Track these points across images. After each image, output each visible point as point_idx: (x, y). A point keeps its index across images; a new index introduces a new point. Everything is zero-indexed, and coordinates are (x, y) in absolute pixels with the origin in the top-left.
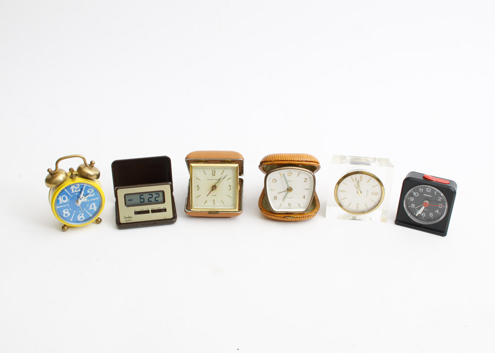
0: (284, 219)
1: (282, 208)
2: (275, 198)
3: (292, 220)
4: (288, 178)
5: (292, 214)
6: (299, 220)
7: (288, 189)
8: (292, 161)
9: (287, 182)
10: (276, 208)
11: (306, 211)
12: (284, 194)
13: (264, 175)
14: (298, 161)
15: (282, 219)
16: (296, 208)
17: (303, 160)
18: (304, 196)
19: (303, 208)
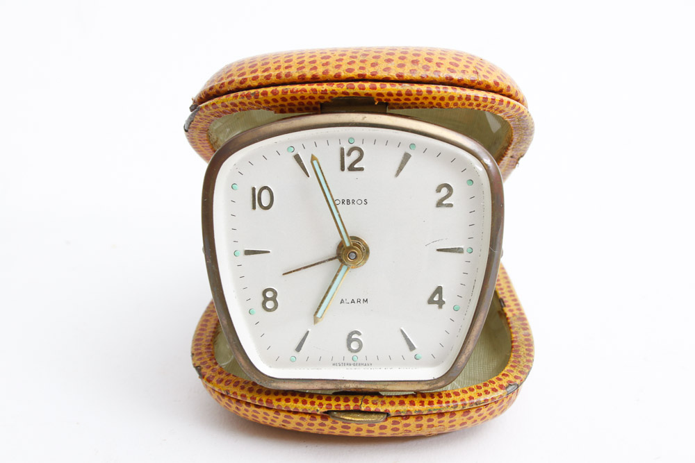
0: (328, 427)
1: (307, 362)
2: (269, 299)
3: (377, 432)
4: (342, 184)
5: (375, 393)
6: (414, 431)
7: (341, 246)
8: (363, 79)
9: (332, 205)
10: (276, 362)
11: (449, 377)
12: (318, 277)
13: (201, 166)
14: (401, 80)
15: (316, 426)
16: (390, 361)
17: (431, 75)
18: (439, 290)
19: (435, 361)
